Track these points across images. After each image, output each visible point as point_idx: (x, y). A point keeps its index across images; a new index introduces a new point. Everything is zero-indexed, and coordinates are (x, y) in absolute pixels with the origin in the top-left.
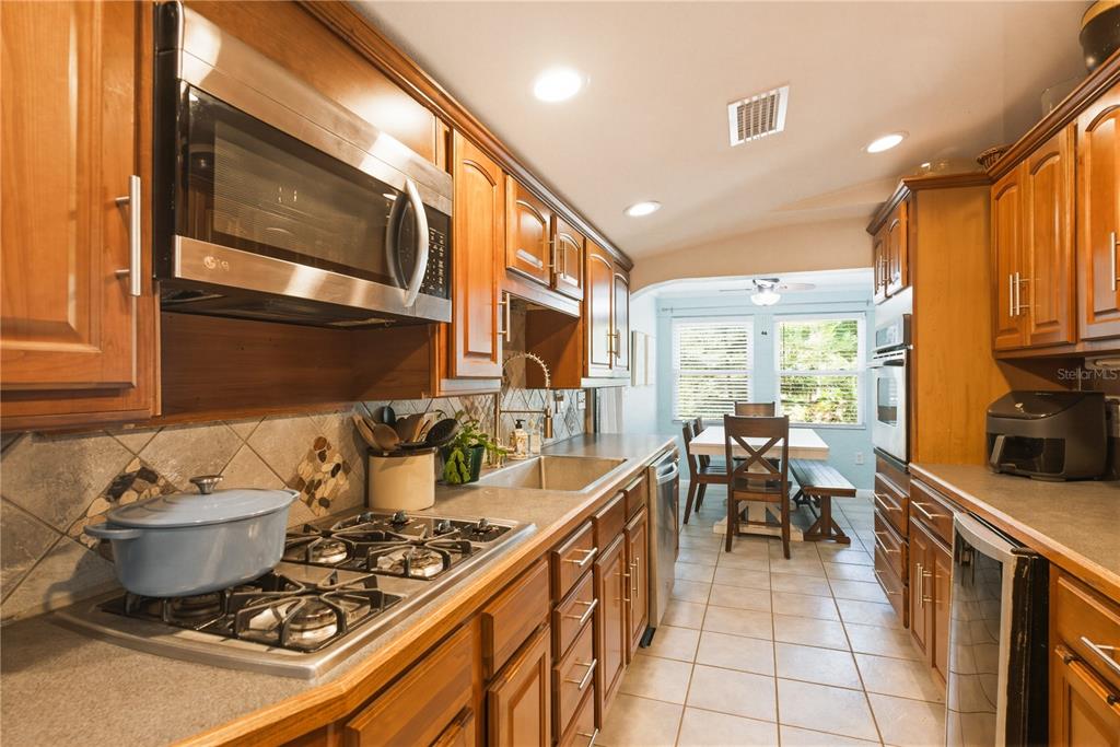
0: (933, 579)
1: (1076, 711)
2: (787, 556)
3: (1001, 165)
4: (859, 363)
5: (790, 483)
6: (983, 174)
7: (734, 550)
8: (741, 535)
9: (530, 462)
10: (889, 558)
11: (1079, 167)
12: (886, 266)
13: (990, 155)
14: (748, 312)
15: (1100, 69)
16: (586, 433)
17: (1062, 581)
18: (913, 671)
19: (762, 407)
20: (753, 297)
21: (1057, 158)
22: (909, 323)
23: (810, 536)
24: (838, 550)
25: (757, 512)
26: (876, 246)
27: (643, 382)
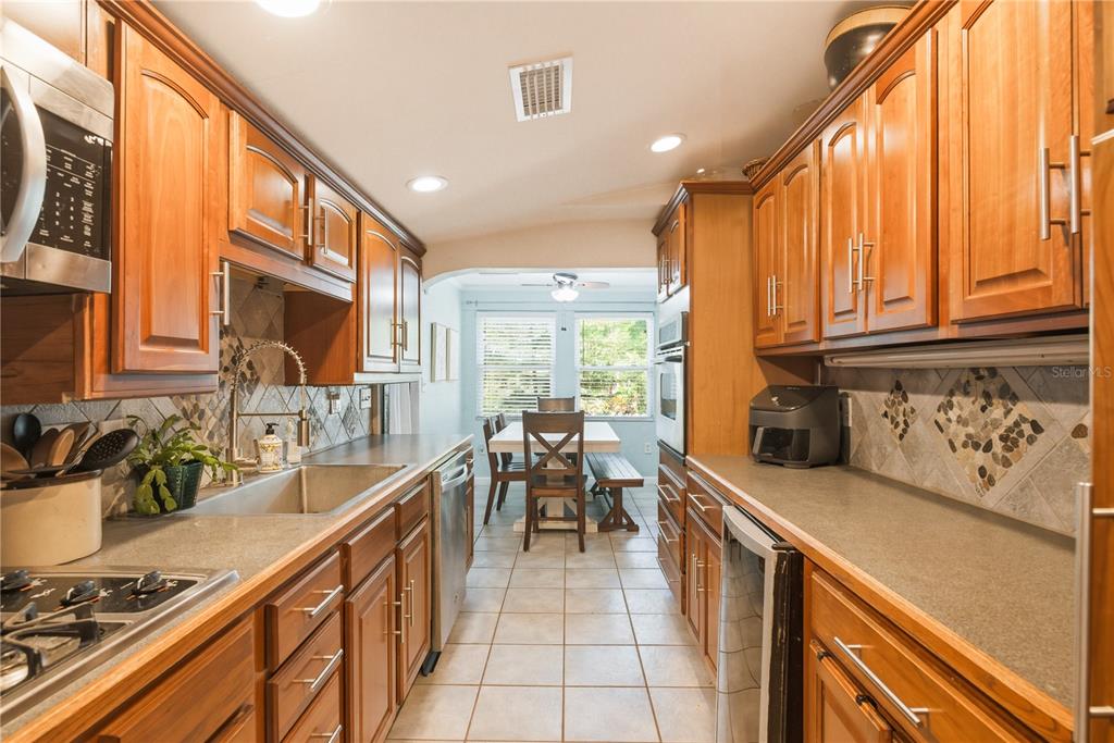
0: (706, 568)
1: (828, 708)
2: (582, 550)
3: (762, 176)
4: (649, 359)
5: (586, 476)
6: (746, 183)
7: (533, 548)
8: (538, 531)
9: (286, 474)
10: (670, 547)
11: (823, 178)
12: (669, 266)
13: (753, 166)
14: (549, 308)
15: (840, 87)
16: (372, 436)
17: (815, 577)
18: (689, 657)
19: (562, 402)
20: (553, 293)
21: (806, 170)
22: (687, 320)
23: (604, 527)
24: (628, 539)
25: (555, 507)
26: (659, 248)
27: (444, 378)
